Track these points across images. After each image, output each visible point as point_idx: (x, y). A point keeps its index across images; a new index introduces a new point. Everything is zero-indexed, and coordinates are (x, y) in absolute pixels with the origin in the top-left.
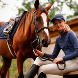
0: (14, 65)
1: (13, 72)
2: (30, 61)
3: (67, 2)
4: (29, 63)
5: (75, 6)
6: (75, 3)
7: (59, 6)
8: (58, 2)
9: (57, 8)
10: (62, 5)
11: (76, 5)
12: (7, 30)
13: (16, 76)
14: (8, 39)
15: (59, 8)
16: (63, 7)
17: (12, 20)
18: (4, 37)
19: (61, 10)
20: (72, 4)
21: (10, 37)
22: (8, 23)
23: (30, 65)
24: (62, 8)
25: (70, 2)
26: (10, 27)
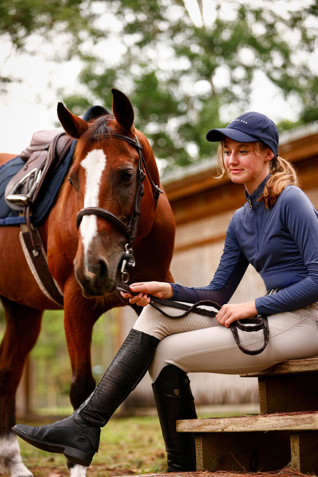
0: (52, 335)
1: (48, 368)
2: (119, 321)
3: (269, 66)
4: (114, 328)
5: (303, 83)
6: (305, 67)
7: (234, 82)
8: (233, 68)
9: (226, 91)
10: (249, 78)
11: (306, 78)
12: (19, 190)
13: (58, 383)
14: (25, 229)
15: (237, 90)
16: (253, 85)
17: (37, 144)
18: (9, 220)
19: (247, 101)
20: (292, 72)
21: (32, 219)
22: (25, 159)
23: (119, 335)
24: (247, 92)
25: (284, 66)
26: (33, 176)
